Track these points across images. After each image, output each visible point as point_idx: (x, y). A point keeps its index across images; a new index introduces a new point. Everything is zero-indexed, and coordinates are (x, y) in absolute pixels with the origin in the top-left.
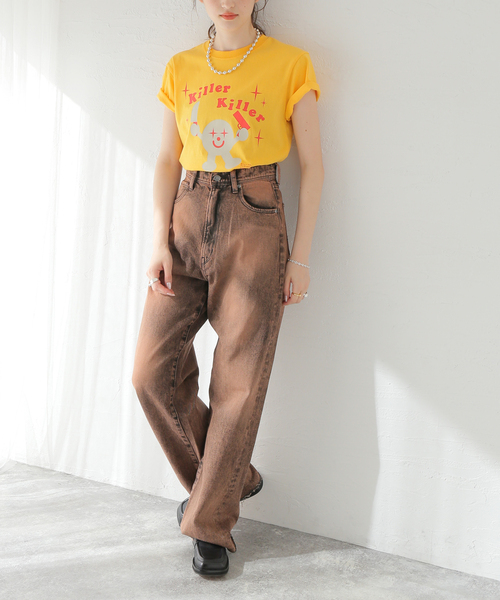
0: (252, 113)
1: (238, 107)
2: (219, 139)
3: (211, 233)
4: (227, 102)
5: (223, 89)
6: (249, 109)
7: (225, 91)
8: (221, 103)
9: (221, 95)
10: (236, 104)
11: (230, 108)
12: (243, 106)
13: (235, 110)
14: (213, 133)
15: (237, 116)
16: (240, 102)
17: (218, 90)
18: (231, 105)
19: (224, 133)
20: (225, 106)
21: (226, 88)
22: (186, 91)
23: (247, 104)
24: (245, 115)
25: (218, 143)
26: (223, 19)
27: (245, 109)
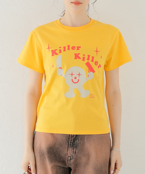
0: (96, 63)
1: (88, 59)
2: (75, 78)
3: (74, 141)
4: (81, 56)
5: (76, 48)
6: (94, 61)
7: (78, 49)
8: (77, 56)
9: (76, 51)
10: (86, 57)
11: (83, 60)
12: (91, 58)
13: (86, 61)
14: (72, 74)
15: (88, 64)
16: (89, 56)
17: (73, 48)
18: (84, 58)
19: (79, 75)
20: (79, 58)
21: (78, 48)
22: (49, 48)
23: (93, 58)
24: (92, 64)
25: (75, 81)
26: (73, 5)
27: (92, 61)
